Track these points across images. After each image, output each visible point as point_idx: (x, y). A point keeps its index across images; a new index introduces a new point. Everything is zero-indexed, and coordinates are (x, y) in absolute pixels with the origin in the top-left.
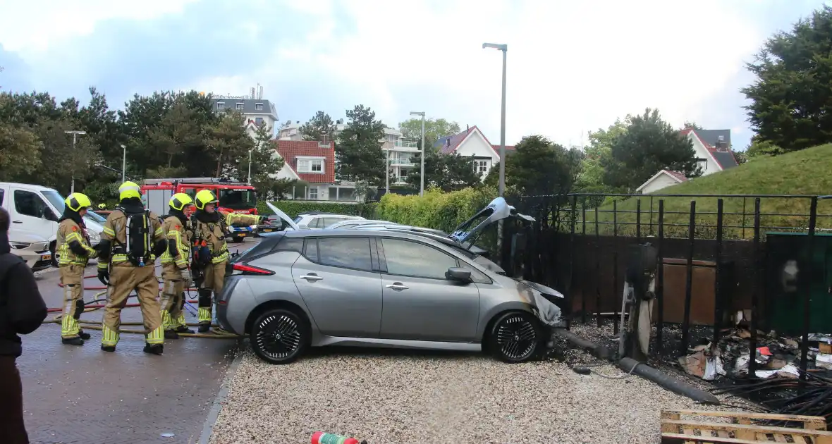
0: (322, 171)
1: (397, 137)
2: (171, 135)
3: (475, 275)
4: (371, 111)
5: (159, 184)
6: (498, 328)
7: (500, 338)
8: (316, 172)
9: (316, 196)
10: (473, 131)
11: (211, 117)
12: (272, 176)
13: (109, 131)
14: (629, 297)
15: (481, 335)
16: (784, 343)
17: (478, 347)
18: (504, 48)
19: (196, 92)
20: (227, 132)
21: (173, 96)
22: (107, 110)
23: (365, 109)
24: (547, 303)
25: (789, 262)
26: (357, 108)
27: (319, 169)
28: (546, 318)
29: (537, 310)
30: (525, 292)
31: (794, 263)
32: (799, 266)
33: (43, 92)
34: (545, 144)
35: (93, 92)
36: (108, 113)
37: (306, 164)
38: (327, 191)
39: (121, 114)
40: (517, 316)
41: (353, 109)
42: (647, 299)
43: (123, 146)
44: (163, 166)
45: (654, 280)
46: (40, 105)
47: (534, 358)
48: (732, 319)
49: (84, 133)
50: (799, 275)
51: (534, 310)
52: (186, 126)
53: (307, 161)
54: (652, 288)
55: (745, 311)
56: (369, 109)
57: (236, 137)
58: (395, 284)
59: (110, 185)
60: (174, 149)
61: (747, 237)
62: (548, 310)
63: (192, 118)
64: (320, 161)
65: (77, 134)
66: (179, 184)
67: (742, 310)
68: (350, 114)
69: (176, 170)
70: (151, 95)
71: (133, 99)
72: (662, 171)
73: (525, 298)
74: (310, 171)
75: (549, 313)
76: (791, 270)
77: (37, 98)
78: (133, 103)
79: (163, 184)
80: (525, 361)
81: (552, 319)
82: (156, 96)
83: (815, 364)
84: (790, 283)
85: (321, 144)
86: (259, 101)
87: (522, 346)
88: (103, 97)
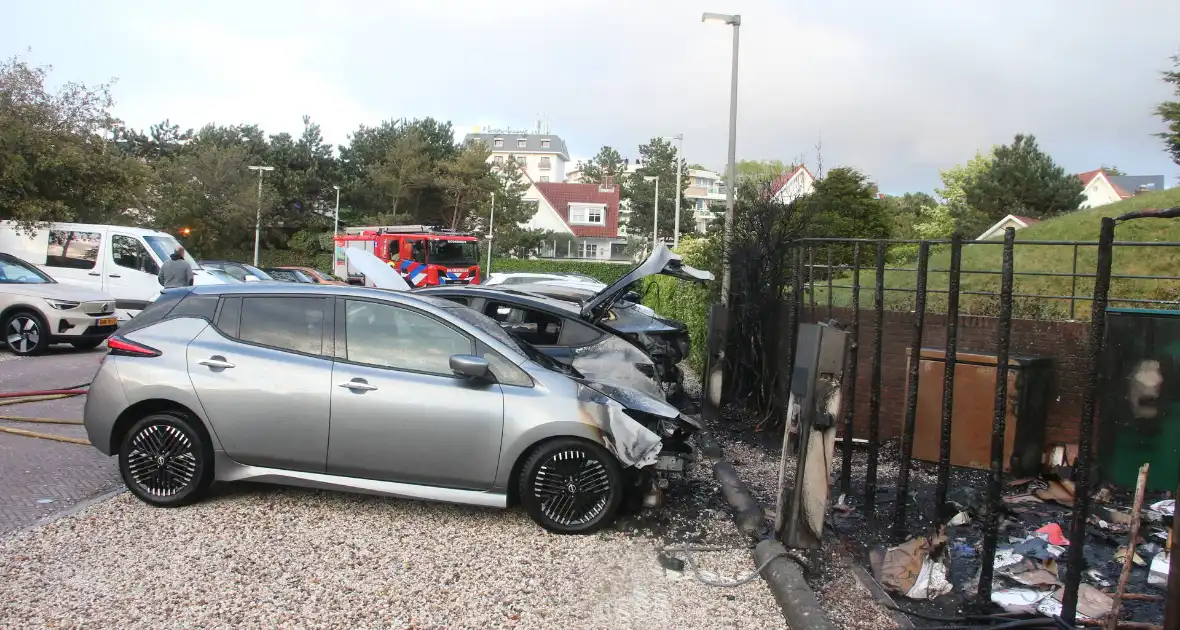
0: (602, 222)
1: (712, 181)
2: (396, 173)
3: (502, 372)
4: (672, 146)
5: (362, 234)
6: (537, 468)
7: (538, 487)
8: (595, 223)
9: (594, 254)
10: (799, 172)
11: (449, 150)
12: (521, 226)
13: (320, 168)
14: (795, 422)
15: (504, 478)
16: (1108, 519)
17: (500, 500)
18: (735, 22)
19: (432, 120)
20: (465, 170)
21: (405, 124)
22: (322, 144)
23: (664, 143)
24: (634, 426)
25: (1144, 364)
26: (653, 142)
27: (598, 219)
28: (628, 455)
29: (612, 439)
30: (592, 406)
31: (1154, 365)
32: (1163, 371)
33: (252, 125)
34: (856, 179)
35: (306, 122)
36: (323, 147)
37: (582, 213)
38: (608, 247)
39: (341, 148)
40: (574, 448)
41: (648, 143)
42: (824, 429)
43: (336, 187)
44: (384, 213)
45: (838, 392)
46: (245, 139)
47: (604, 526)
48: (1043, 461)
49: (271, 169)
50: (1163, 388)
51: (605, 438)
52: (415, 162)
53: (583, 209)
54: (834, 407)
55: (1068, 447)
56: (669, 144)
57: (479, 176)
58: (353, 380)
59: (320, 237)
60: (400, 192)
61: (1078, 315)
62: (633, 440)
63: (424, 151)
64: (600, 208)
65: (264, 171)
66: (383, 234)
67: (1063, 445)
68: (644, 150)
69: (400, 217)
70: (379, 125)
71: (358, 129)
72: (1010, 216)
73: (592, 419)
74: (586, 221)
75: (634, 447)
76: (1148, 377)
77: (243, 130)
78: (359, 135)
79: (366, 233)
80: (587, 532)
81: (642, 455)
82: (386, 125)
83: (1147, 576)
84: (1145, 401)
85: (604, 187)
86: (547, 136)
87: (585, 504)
88: (317, 128)
